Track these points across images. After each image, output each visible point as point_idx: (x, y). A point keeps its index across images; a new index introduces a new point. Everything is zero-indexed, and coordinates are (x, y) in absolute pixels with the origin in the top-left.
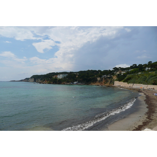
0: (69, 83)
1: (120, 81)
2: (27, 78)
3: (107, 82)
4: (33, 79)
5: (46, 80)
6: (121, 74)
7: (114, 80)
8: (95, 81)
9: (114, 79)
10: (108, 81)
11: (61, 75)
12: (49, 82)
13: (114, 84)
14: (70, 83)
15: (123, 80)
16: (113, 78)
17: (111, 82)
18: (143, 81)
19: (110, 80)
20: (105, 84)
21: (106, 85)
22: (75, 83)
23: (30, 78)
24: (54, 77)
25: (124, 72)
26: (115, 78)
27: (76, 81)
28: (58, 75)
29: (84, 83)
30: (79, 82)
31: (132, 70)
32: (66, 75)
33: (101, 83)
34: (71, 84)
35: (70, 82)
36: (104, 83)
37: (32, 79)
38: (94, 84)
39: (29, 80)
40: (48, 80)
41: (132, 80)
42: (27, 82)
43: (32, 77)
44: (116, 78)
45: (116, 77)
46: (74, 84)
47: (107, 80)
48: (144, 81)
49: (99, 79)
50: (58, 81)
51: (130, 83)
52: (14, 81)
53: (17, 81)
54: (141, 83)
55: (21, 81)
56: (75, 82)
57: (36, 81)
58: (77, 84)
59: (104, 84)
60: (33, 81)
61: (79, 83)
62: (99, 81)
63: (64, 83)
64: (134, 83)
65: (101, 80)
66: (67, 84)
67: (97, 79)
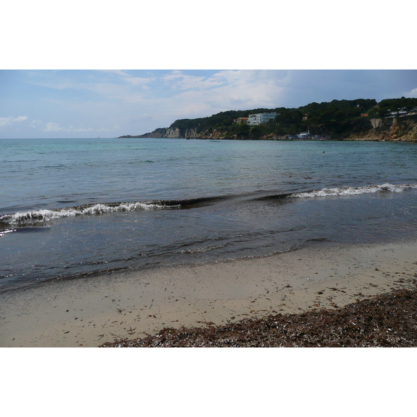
0: (284, 137)
2: (159, 129)
3: (405, 129)
4: (177, 130)
5: (218, 131)
8: (362, 129)
10: (411, 129)
11: (259, 115)
12: (227, 134)
14: (287, 138)
20: (400, 136)
21: (403, 138)
23: (170, 128)
24: (239, 121)
27: (304, 130)
28: (250, 116)
29: (329, 137)
30: (313, 133)
32: (273, 116)
33: (384, 133)
34: (290, 138)
35: (286, 134)
36: (396, 133)
37: (174, 129)
39: (168, 132)
40: (222, 130)
42: (162, 137)
43: (173, 126)
46: (297, 138)
47: (406, 126)
49: (377, 123)
50: (253, 130)
52: (129, 137)
53: (135, 137)
55: (146, 136)
56: (302, 134)
57: (186, 134)
58: (305, 138)
59: (396, 138)
60: (178, 135)
61: (315, 135)
62: (376, 129)
63: (271, 137)
65: (386, 126)
66: (278, 140)
67: (370, 122)
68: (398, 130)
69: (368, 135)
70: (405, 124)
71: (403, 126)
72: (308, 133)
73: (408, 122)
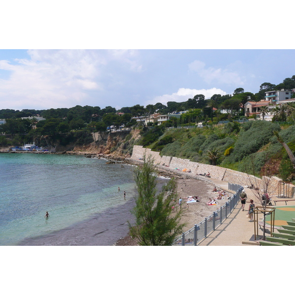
0: (7, 149)
1: (144, 146)
3: (115, 145)
6: (156, 123)
7: (133, 143)
8: (84, 141)
9: (134, 139)
10: (119, 145)
13: (131, 154)
15: (154, 144)
16: (131, 136)
17: (125, 148)
18: (193, 150)
19: (125, 140)
20: (112, 152)
21: (112, 155)
22: (26, 146)
25: (165, 117)
26: (136, 135)
27: (29, 141)
29: (54, 149)
30: (38, 145)
31: (186, 112)
33: (102, 148)
34: (14, 150)
35: (10, 145)
36: (109, 148)
38: (84, 153)
41: (171, 146)
44: (140, 136)
45: (138, 132)
46: (21, 150)
47: (117, 142)
48: (197, 150)
49: (97, 137)
51: (164, 155)
54: (188, 157)
58: (31, 152)
59: (109, 153)
61: (39, 147)
62: (96, 142)
64: (173, 154)
67: (91, 135)
68: (111, 145)
69: (90, 148)
70: (115, 139)
71: (114, 142)
72: (34, 145)
73: (117, 138)
